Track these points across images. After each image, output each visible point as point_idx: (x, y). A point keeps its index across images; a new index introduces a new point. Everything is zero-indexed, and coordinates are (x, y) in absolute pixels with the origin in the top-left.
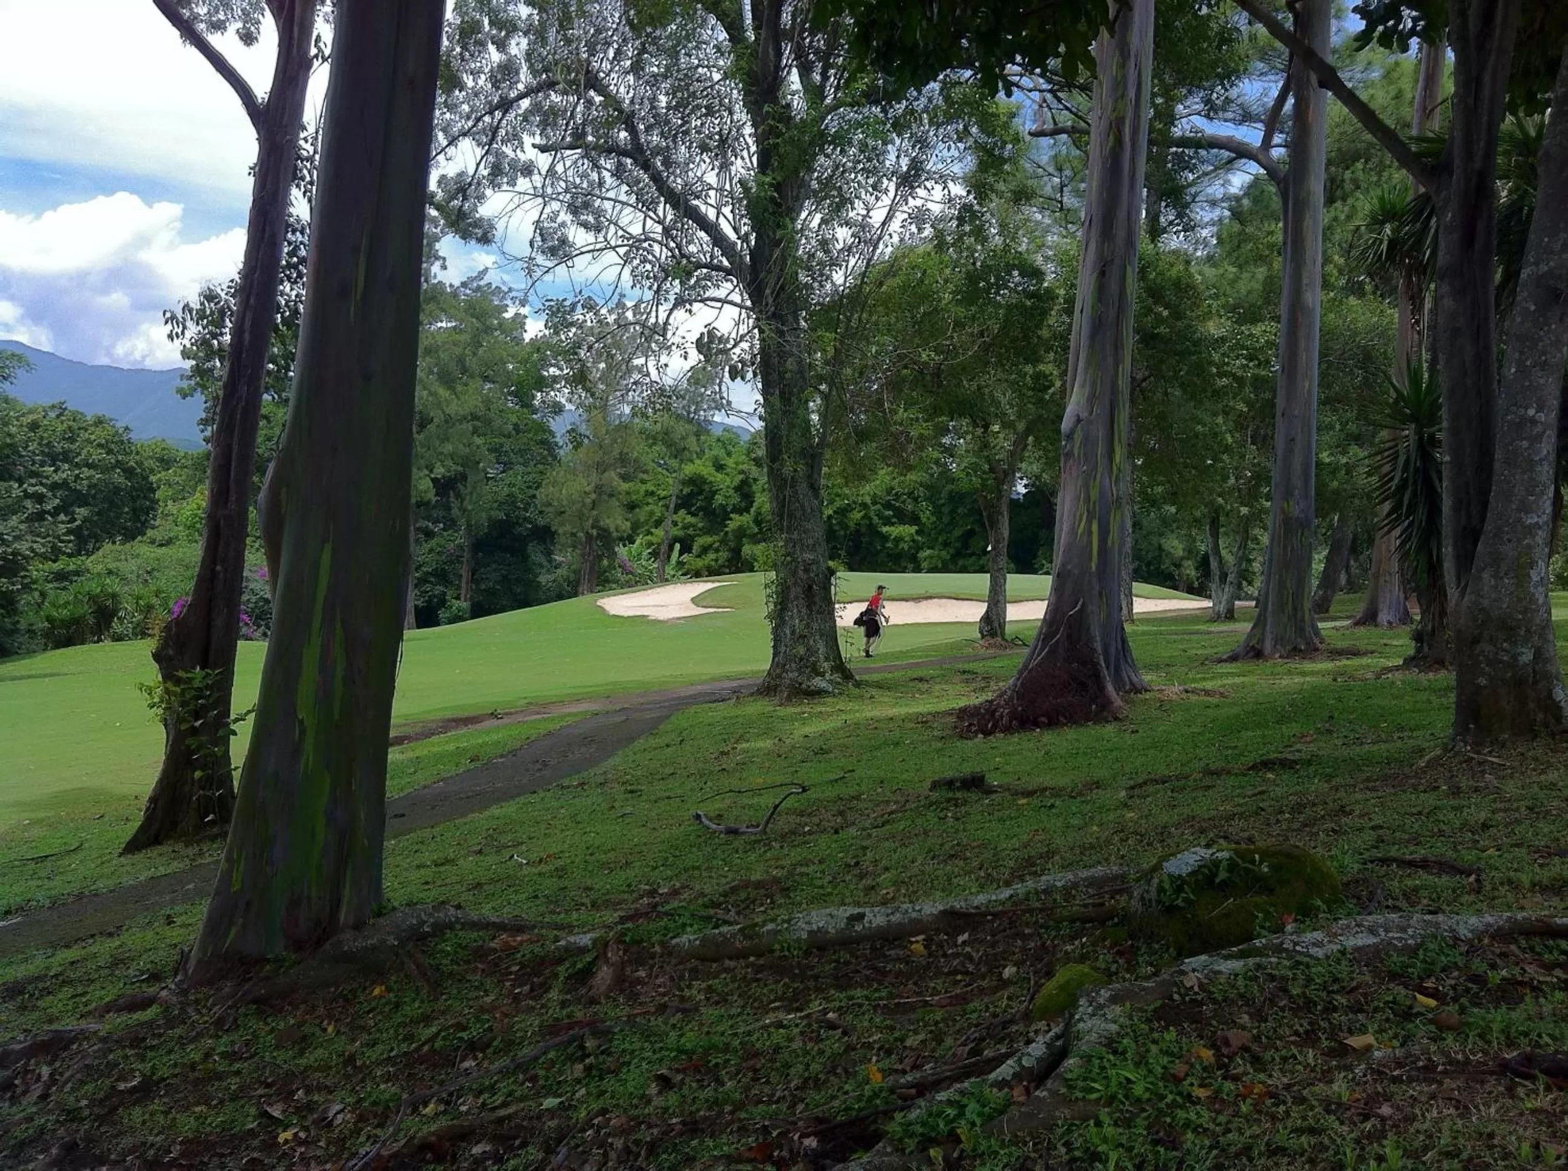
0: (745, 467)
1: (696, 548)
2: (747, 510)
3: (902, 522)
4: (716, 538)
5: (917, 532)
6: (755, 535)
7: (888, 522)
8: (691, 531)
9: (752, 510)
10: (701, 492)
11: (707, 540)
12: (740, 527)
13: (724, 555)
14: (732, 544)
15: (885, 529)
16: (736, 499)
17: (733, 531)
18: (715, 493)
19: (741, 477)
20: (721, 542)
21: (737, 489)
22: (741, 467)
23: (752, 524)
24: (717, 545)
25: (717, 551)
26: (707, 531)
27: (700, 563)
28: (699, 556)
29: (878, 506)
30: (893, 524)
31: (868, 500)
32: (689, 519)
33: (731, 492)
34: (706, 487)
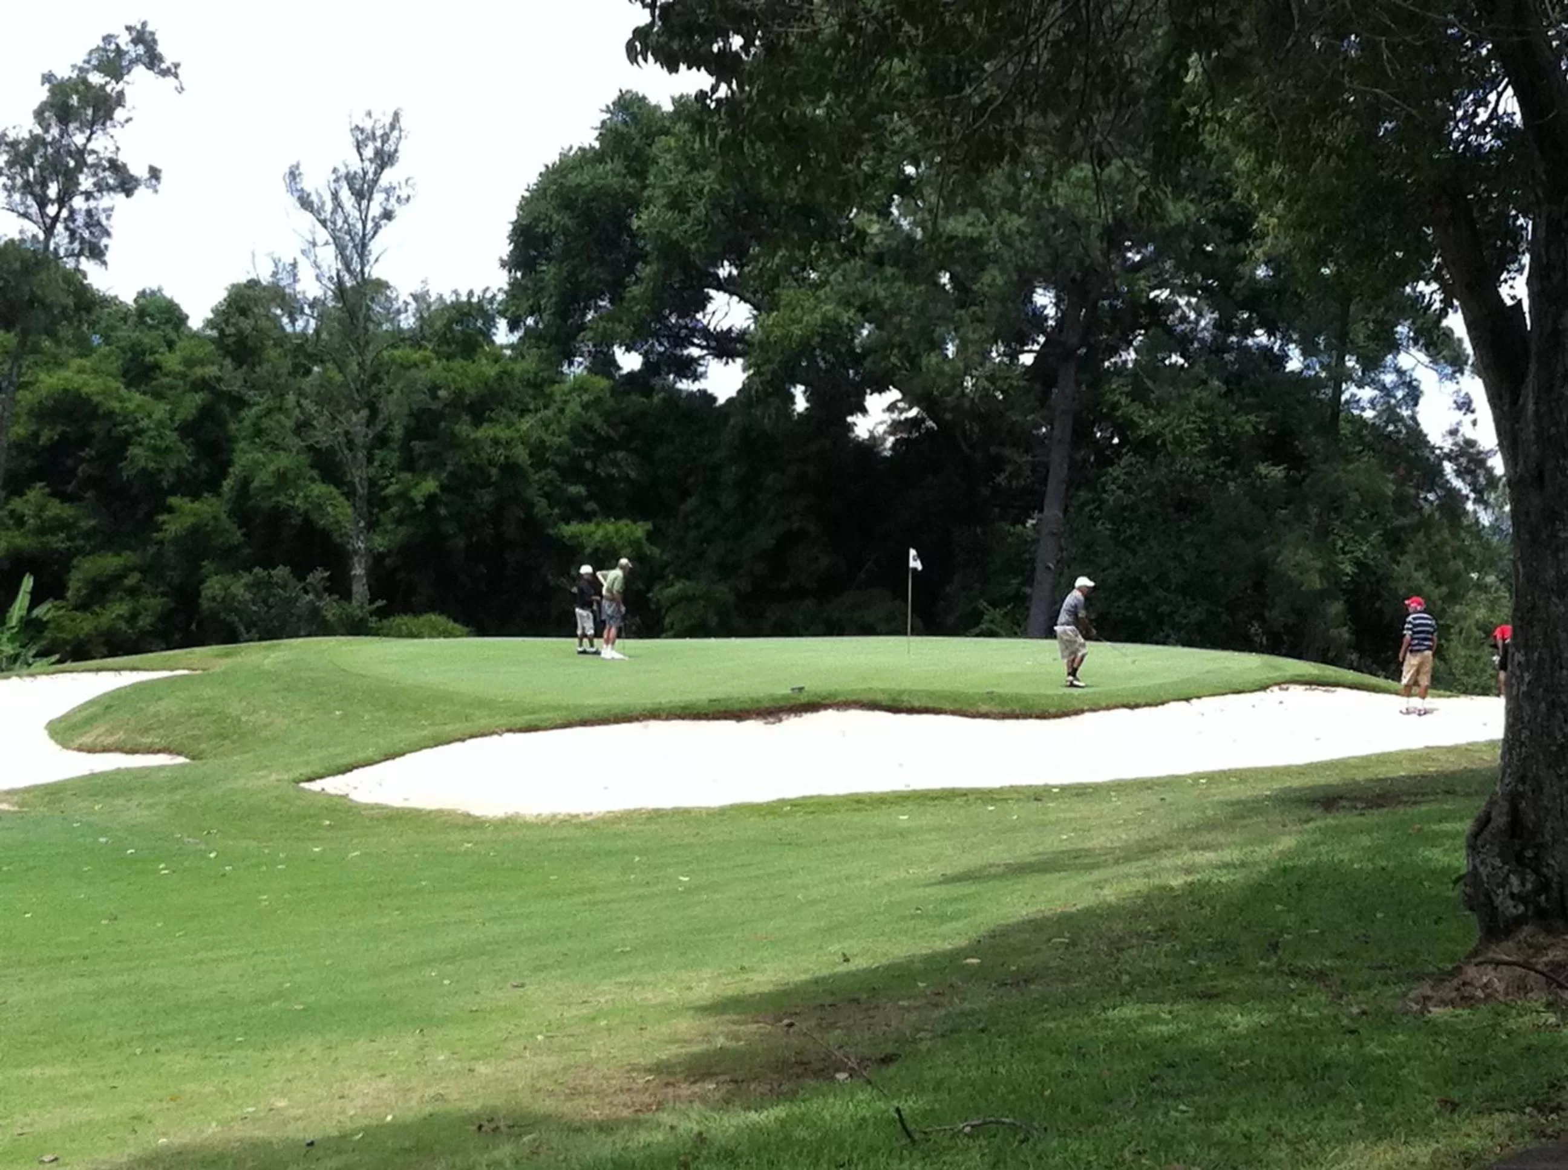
0: (212, 371)
1: (76, 582)
2: (213, 485)
3: (611, 511)
4: (129, 557)
5: (651, 536)
6: (234, 549)
7: (576, 511)
8: (58, 542)
9: (227, 484)
10: (86, 440)
11: (110, 562)
12: (195, 531)
13: (154, 603)
14: (174, 576)
15: (573, 528)
16: (184, 456)
17: (176, 540)
18: (125, 441)
19: (199, 398)
20: (144, 570)
21: (187, 430)
22: (199, 371)
23: (226, 522)
24: (132, 580)
25: (133, 592)
26: (109, 541)
27: (86, 624)
28: (83, 606)
29: (551, 473)
30: (586, 517)
31: (521, 454)
32: (56, 509)
33: (171, 437)
34: (97, 428)
